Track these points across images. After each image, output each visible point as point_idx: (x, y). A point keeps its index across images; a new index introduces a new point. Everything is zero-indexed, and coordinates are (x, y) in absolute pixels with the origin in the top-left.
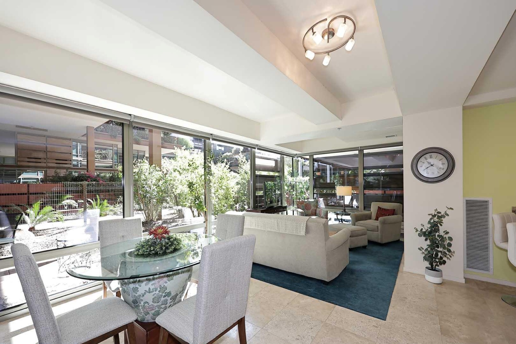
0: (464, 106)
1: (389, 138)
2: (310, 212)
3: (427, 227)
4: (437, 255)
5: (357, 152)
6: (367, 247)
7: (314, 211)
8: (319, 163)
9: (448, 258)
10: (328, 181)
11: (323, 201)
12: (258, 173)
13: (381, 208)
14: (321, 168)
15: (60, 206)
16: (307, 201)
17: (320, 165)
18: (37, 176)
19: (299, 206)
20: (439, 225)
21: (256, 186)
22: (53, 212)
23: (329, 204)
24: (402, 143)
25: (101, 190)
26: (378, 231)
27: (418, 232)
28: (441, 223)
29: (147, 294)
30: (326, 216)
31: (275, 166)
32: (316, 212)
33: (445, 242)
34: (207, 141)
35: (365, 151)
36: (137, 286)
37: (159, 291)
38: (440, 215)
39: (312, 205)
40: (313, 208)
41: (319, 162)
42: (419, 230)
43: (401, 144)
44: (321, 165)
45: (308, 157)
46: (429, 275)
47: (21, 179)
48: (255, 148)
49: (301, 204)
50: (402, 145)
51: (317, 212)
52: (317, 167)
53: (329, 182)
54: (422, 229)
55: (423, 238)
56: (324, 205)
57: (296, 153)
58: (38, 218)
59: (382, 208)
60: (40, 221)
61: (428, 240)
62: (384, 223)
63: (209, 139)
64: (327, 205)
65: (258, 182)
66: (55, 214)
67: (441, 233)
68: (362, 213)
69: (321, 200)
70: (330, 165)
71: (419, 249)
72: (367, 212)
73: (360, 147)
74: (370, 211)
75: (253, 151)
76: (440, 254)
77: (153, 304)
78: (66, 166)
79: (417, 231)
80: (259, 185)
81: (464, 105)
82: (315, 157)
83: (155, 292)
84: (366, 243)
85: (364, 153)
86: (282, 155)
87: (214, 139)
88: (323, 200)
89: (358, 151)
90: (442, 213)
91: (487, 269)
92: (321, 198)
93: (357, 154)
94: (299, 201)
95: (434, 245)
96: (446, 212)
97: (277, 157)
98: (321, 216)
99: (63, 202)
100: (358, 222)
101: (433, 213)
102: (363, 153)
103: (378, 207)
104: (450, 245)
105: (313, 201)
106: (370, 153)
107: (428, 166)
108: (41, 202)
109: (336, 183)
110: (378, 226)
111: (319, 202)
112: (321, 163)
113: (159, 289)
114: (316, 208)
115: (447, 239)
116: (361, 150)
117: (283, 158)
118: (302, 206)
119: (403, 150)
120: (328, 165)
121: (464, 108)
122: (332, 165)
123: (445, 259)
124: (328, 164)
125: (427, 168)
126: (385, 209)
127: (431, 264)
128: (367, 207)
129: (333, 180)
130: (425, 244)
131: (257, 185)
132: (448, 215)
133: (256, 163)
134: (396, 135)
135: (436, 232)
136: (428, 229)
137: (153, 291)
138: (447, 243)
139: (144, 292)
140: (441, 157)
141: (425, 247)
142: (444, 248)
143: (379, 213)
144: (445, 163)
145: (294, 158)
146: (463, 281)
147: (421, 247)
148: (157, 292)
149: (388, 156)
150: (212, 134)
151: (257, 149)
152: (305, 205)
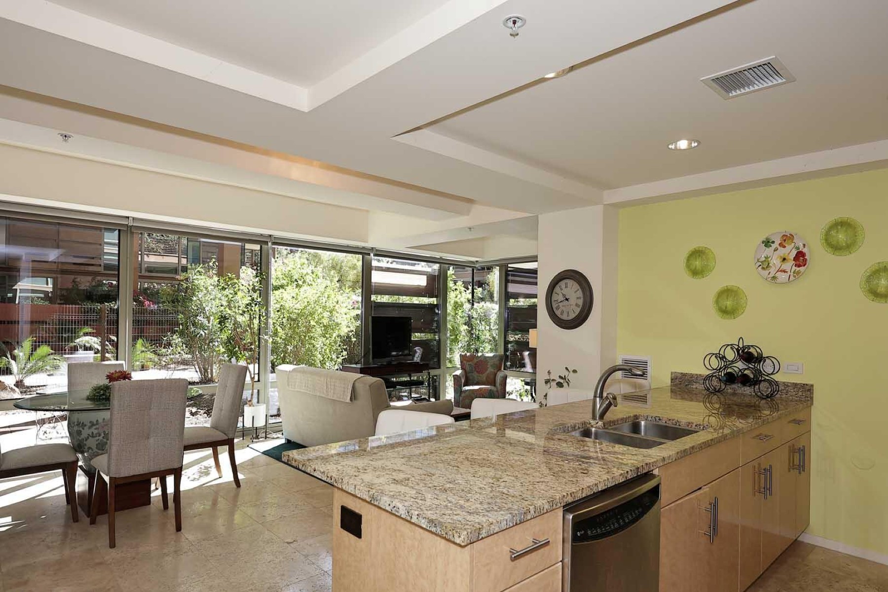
7: (492, 377)
15: (71, 348)
16: (479, 356)
18: (46, 286)
19: (464, 365)
22: (52, 357)
24: (537, 256)
25: (147, 320)
29: (90, 438)
31: (426, 286)
32: (495, 379)
36: (81, 429)
37: (103, 437)
39: (490, 364)
40: (490, 370)
43: (536, 259)
47: (18, 291)
48: (369, 254)
49: (468, 361)
58: (29, 366)
60: (32, 371)
63: (267, 243)
66: (55, 359)
75: (367, 260)
77: (97, 450)
78: (91, 268)
83: (97, 438)
86: (443, 265)
87: (273, 243)
94: (466, 354)
97: (430, 268)
99: (77, 341)
105: (492, 357)
107: (563, 299)
108: (33, 338)
113: (103, 435)
117: (446, 270)
118: (469, 365)
137: (96, 436)
139: (86, 436)
140: (577, 286)
144: (581, 298)
145: (475, 270)
148: (101, 438)
150: (270, 236)
151: (374, 256)
152: (476, 364)
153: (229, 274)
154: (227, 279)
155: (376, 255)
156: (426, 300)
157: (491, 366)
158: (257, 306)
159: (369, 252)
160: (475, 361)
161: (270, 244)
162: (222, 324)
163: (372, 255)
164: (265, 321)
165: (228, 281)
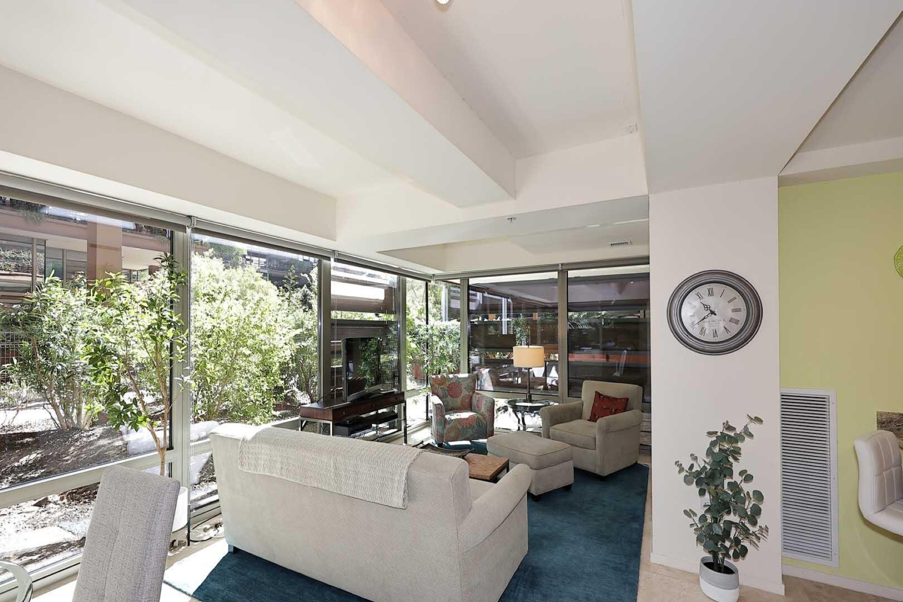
0: (782, 176)
1: (616, 248)
2: (458, 401)
3: (703, 462)
4: (727, 533)
5: (554, 275)
6: (572, 488)
7: (467, 401)
8: (486, 295)
9: (751, 542)
10: (504, 332)
11: (488, 374)
12: (336, 315)
13: (602, 395)
14: (488, 303)
16: (452, 378)
17: (486, 297)
19: (436, 389)
20: (731, 459)
21: (332, 345)
23: (501, 379)
24: (648, 258)
26: (595, 449)
27: (684, 473)
28: (736, 453)
30: (490, 411)
31: (383, 301)
32: (471, 402)
33: (747, 503)
34: (179, 234)
35: (572, 274)
38: (732, 434)
39: (464, 386)
40: (465, 393)
41: (484, 293)
42: (686, 467)
43: (645, 260)
44: (489, 298)
45: (458, 281)
46: (711, 582)
48: (329, 259)
49: (439, 384)
50: (649, 263)
51: (474, 401)
52: (481, 302)
53: (506, 334)
54: (692, 467)
55: (694, 489)
56: (491, 383)
57: (433, 273)
59: (604, 394)
61: (707, 494)
62: (606, 431)
63: (183, 228)
64: (497, 383)
65: (336, 338)
67: (737, 478)
68: (564, 404)
69: (485, 372)
70: (508, 298)
71: (685, 512)
72: (573, 402)
73: (562, 264)
74: (581, 397)
75: (325, 265)
76: (733, 532)
79: (681, 470)
80: (337, 343)
81: (783, 174)
82: (472, 281)
84: (570, 479)
85: (569, 277)
86: (401, 277)
87: (196, 230)
88: (489, 372)
89: (557, 272)
90: (737, 429)
91: (827, 556)
92: (487, 368)
93: (556, 279)
94: (437, 377)
95: (720, 506)
96: (746, 428)
97: (390, 279)
98: (481, 412)
100: (555, 426)
101: (720, 429)
102: (567, 278)
103: (596, 392)
104: (757, 511)
105: (465, 378)
106: (580, 277)
107: (705, 313)
109: (519, 334)
110: (595, 438)
111: (482, 377)
112: (488, 293)
114: (471, 393)
115: (751, 496)
116: (563, 270)
117: (404, 283)
118: (441, 388)
119: (649, 273)
120: (503, 299)
121: (783, 182)
122: (512, 299)
123: (745, 543)
124: (504, 297)
125: (703, 319)
126: (608, 397)
127: (715, 554)
128: (574, 387)
129: (513, 328)
130: (699, 503)
131: (334, 343)
132: (751, 435)
133: (333, 292)
134: (631, 242)
135: (725, 476)
136: (706, 465)
138: (751, 505)
140: (732, 293)
141: (700, 512)
142: (743, 515)
143: (596, 405)
144: (742, 309)
145: (429, 283)
146: (780, 590)
147: (690, 510)
149: (613, 285)
150: (190, 217)
151: (335, 261)
152: (448, 387)
153: (111, 274)
154: (108, 283)
155: (337, 260)
156: (383, 317)
157: (465, 388)
158: (172, 329)
159: (329, 256)
160: (448, 383)
161: (189, 230)
162: (99, 363)
163: (332, 260)
164: (183, 352)
165: (110, 286)
